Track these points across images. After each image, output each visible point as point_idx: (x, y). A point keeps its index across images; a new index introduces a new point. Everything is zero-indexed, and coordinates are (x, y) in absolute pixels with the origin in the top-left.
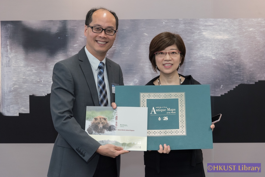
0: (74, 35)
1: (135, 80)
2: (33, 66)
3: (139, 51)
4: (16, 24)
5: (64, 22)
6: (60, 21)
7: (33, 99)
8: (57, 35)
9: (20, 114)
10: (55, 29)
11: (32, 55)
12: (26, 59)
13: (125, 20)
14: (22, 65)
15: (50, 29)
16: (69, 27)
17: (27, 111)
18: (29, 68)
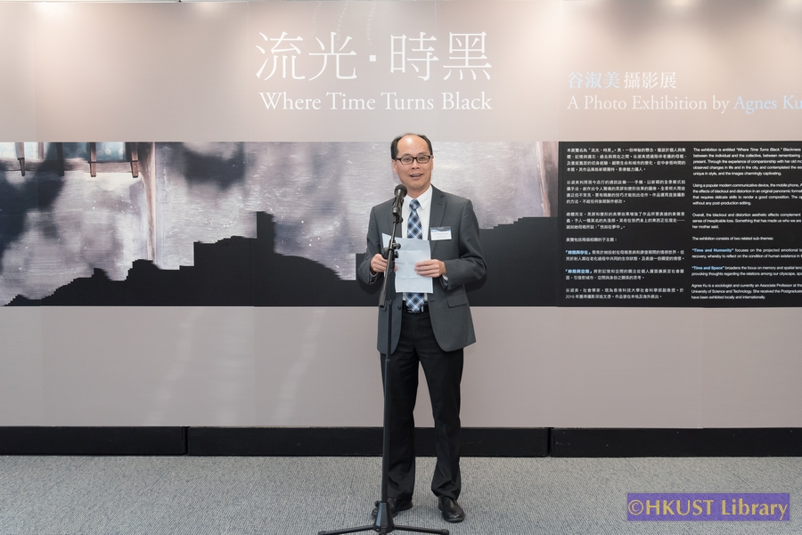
0: (253, 162)
1: (336, 222)
2: (198, 203)
3: (341, 184)
4: (176, 147)
5: (241, 145)
6: (235, 143)
7: (199, 247)
8: (232, 161)
9: (181, 267)
10: (228, 155)
11: (197, 188)
12: (190, 193)
13: (321, 143)
14: (183, 202)
15: (221, 153)
16: (247, 151)
17: (191, 263)
18: (194, 206)
